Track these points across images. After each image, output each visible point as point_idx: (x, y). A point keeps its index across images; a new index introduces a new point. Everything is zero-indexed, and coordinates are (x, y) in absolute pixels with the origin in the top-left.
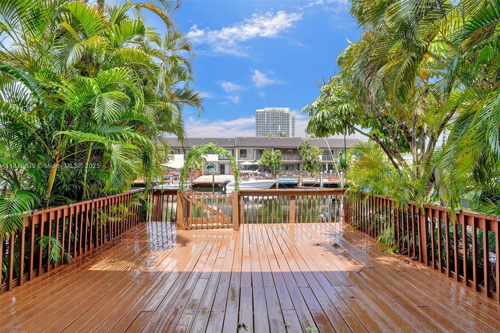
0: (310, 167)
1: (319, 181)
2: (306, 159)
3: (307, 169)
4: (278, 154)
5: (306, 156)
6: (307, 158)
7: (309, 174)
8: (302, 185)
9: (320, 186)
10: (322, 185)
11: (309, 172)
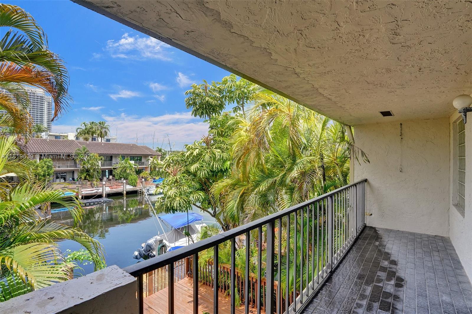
0: (89, 175)
1: (100, 190)
2: (84, 167)
3: (85, 179)
4: (47, 163)
5: (84, 164)
6: (86, 166)
7: (89, 183)
8: (82, 198)
9: (102, 196)
10: (104, 195)
11: (89, 181)
